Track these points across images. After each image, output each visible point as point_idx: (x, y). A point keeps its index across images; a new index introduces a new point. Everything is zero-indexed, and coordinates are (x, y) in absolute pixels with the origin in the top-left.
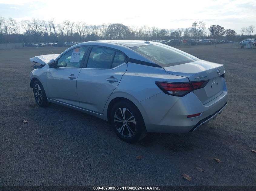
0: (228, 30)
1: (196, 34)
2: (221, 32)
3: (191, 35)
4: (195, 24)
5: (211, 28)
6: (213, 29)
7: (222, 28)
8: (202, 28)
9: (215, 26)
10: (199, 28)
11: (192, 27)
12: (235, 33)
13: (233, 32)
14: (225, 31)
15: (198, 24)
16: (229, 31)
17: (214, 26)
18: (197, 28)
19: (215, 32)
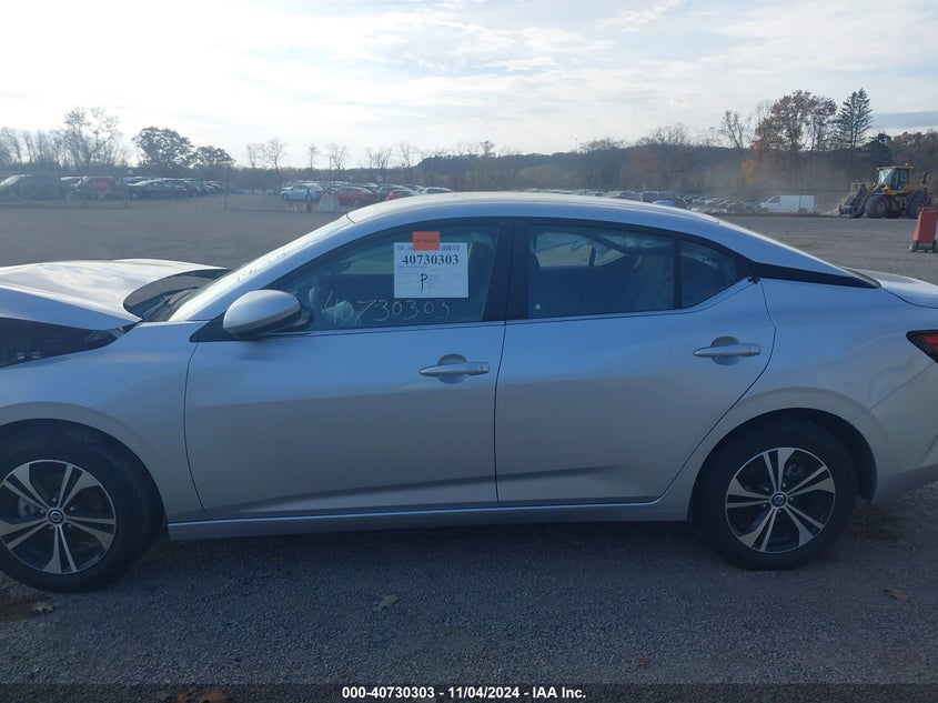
0: (203, 149)
1: (88, 156)
2: (182, 152)
3: (64, 157)
4: (75, 118)
5: (144, 137)
6: (150, 140)
7: (184, 140)
8: (108, 134)
9: (157, 130)
10: (96, 133)
11: (66, 127)
12: (229, 158)
13: (222, 155)
14: (194, 150)
15: (89, 117)
16: (208, 152)
17: (152, 129)
18: (86, 132)
19: (161, 151)
